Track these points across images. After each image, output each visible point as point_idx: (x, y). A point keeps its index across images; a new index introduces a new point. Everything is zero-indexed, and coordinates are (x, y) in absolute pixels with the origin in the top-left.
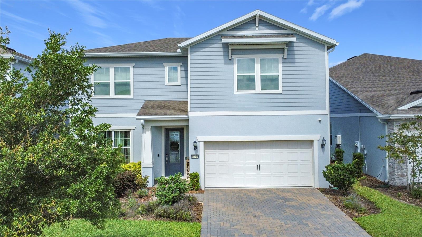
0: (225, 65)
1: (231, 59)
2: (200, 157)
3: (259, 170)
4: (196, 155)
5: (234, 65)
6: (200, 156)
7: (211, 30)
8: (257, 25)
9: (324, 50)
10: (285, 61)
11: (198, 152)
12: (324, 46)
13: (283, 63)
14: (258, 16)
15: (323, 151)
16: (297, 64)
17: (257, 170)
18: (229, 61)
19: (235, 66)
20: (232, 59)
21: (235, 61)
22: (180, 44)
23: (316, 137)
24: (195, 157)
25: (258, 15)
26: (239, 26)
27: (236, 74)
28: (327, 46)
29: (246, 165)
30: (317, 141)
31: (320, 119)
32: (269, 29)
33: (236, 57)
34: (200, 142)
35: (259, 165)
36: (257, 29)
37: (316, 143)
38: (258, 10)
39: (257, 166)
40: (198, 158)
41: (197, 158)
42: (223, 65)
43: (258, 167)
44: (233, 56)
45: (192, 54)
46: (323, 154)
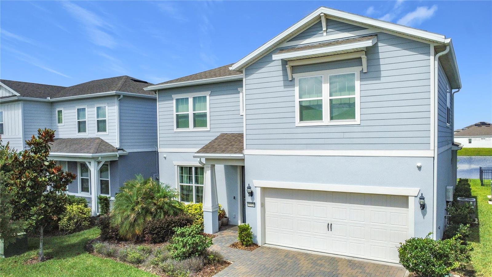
0: (284, 88)
1: (291, 80)
2: (256, 207)
3: (331, 231)
4: (252, 203)
5: (295, 87)
6: (256, 205)
7: (263, 45)
8: (324, 29)
9: (428, 54)
10: (366, 75)
11: (254, 199)
12: (429, 46)
13: (361, 79)
14: (322, 16)
15: (424, 214)
16: (383, 80)
17: (328, 230)
18: (289, 83)
19: (297, 89)
20: (293, 80)
21: (297, 82)
22: (231, 67)
23: (411, 191)
24: (251, 205)
25: (323, 14)
26: (301, 33)
27: (297, 100)
28: (434, 46)
29: (314, 222)
30: (414, 197)
31: (419, 164)
32: (340, 32)
33: (298, 76)
34: (257, 188)
35: (331, 224)
36: (325, 34)
37: (411, 201)
38: (322, 8)
39: (328, 224)
40: (255, 207)
41: (253, 206)
42: (282, 89)
43: (330, 227)
44: (295, 76)
45: (247, 77)
46: (424, 218)
